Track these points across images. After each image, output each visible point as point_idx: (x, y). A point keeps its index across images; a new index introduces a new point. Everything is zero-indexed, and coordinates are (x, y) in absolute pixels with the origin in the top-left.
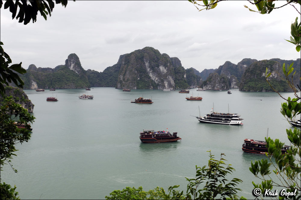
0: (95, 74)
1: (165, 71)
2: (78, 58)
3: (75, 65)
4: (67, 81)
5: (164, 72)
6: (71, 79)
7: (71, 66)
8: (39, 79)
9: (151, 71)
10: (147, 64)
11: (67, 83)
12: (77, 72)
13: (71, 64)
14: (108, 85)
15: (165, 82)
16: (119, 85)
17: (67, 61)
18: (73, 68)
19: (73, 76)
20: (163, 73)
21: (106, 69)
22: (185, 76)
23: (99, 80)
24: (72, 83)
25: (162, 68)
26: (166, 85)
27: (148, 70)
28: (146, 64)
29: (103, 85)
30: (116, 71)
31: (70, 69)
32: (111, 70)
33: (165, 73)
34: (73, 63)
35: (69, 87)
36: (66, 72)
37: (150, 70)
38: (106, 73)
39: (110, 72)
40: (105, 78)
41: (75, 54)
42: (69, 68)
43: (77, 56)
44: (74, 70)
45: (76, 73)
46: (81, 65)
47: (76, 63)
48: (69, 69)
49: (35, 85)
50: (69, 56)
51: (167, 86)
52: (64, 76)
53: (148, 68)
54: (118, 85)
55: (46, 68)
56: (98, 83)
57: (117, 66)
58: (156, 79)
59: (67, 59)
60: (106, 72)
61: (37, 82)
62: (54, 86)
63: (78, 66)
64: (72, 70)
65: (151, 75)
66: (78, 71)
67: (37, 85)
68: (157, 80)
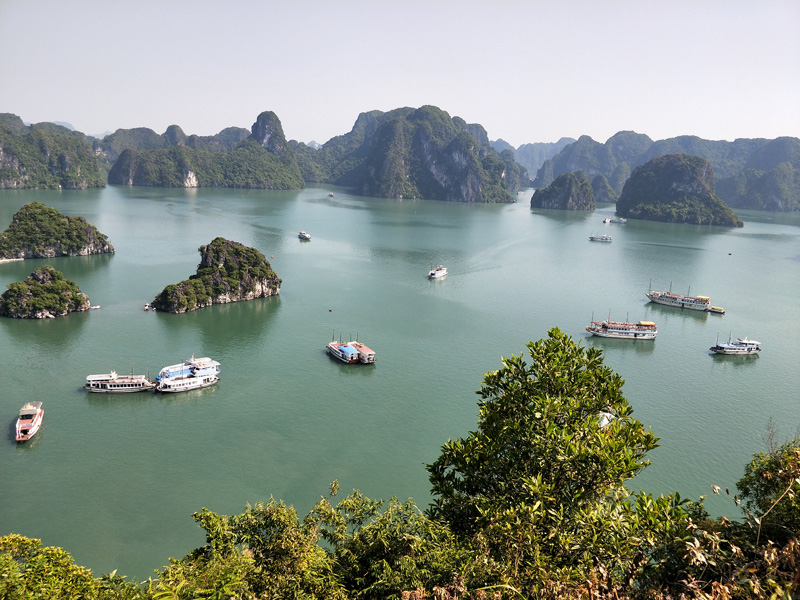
1: (464, 163)
2: (279, 122)
3: (273, 137)
5: (462, 166)
7: (263, 138)
8: (199, 166)
9: (434, 162)
10: (426, 145)
12: (276, 153)
13: (265, 134)
15: (462, 187)
17: (255, 127)
18: (269, 143)
19: (269, 161)
20: (460, 168)
21: (327, 142)
22: (503, 175)
25: (457, 157)
26: (465, 192)
27: (429, 158)
31: (263, 145)
32: (341, 146)
34: (268, 133)
37: (432, 159)
41: (271, 112)
42: (261, 142)
43: (276, 116)
45: (275, 155)
47: (274, 133)
48: (261, 144)
50: (259, 117)
53: (429, 154)
55: (206, 137)
57: (352, 138)
58: (445, 178)
59: (255, 121)
61: (196, 172)
64: (267, 149)
65: (433, 170)
67: (196, 179)
68: (445, 182)
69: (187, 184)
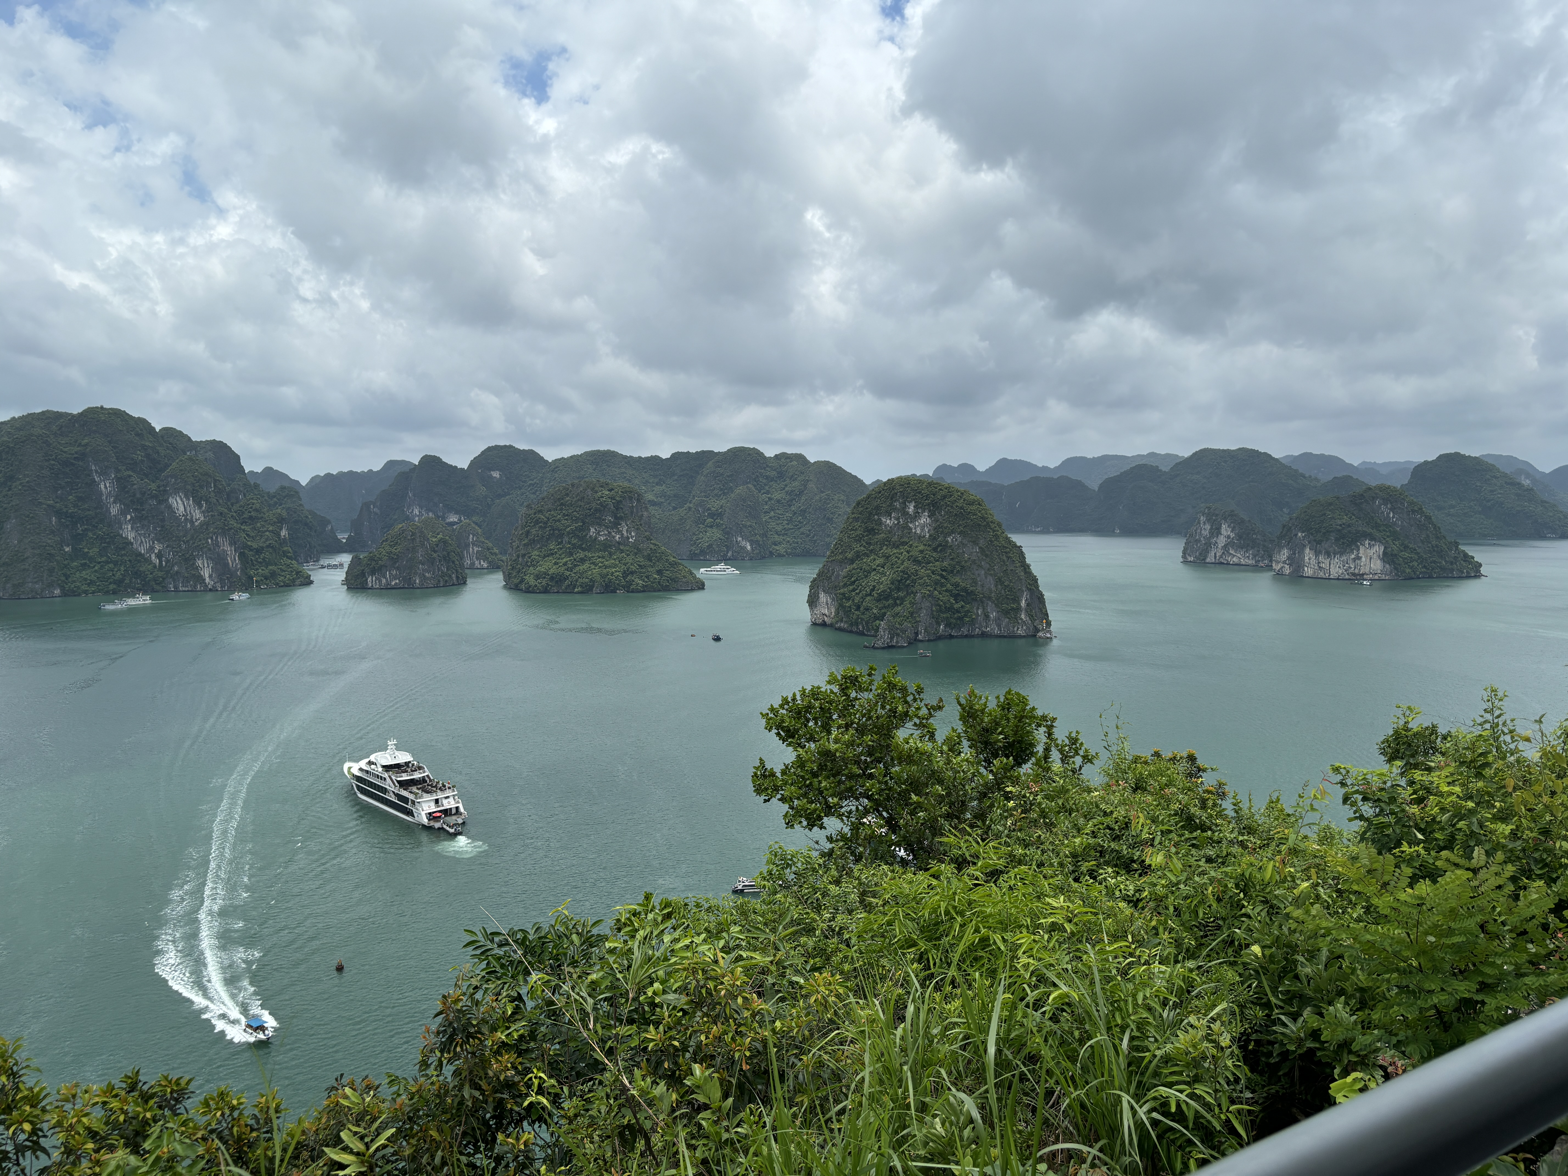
1: (198, 515)
5: (192, 522)
9: (129, 517)
10: (105, 487)
15: (199, 563)
20: (189, 526)
25: (179, 504)
26: (206, 573)
27: (114, 510)
28: (102, 486)
33: (196, 524)
37: (124, 513)
51: (210, 576)
53: (115, 502)
58: (158, 547)
65: (128, 532)
68: (159, 555)
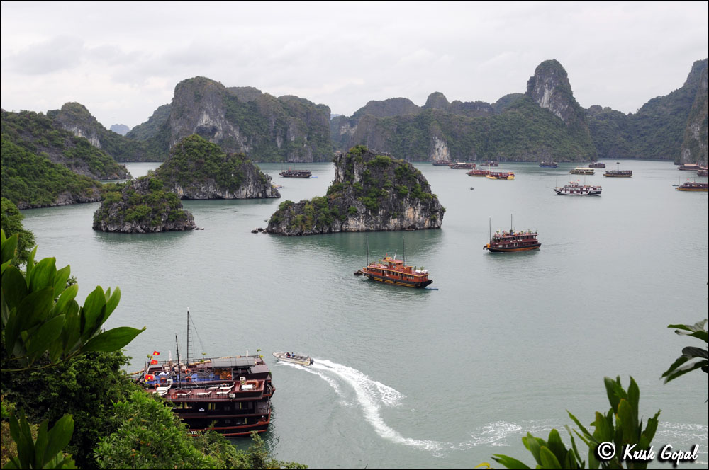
0: (611, 118)
3: (555, 93)
4: (530, 140)
6: (542, 133)
7: (542, 95)
8: (452, 134)
11: (531, 145)
12: (559, 115)
13: (544, 91)
14: (651, 154)
16: (686, 154)
17: (532, 83)
18: (550, 101)
19: (548, 126)
21: (645, 105)
23: (624, 137)
24: (544, 146)
29: (636, 153)
30: (679, 110)
31: (541, 105)
32: (664, 108)
34: (549, 88)
35: (535, 159)
36: (527, 115)
38: (646, 117)
39: (659, 114)
40: (642, 133)
41: (555, 61)
42: (538, 101)
43: (561, 67)
44: (551, 107)
45: (557, 117)
46: (571, 93)
47: (556, 88)
48: (538, 104)
49: (442, 151)
50: (538, 69)
52: (523, 126)
54: (684, 152)
55: (472, 102)
56: (621, 146)
57: (681, 95)
60: (647, 114)
61: (448, 142)
62: (494, 154)
63: (562, 96)
64: (547, 110)
66: (561, 112)
67: (447, 150)
69: (437, 157)
